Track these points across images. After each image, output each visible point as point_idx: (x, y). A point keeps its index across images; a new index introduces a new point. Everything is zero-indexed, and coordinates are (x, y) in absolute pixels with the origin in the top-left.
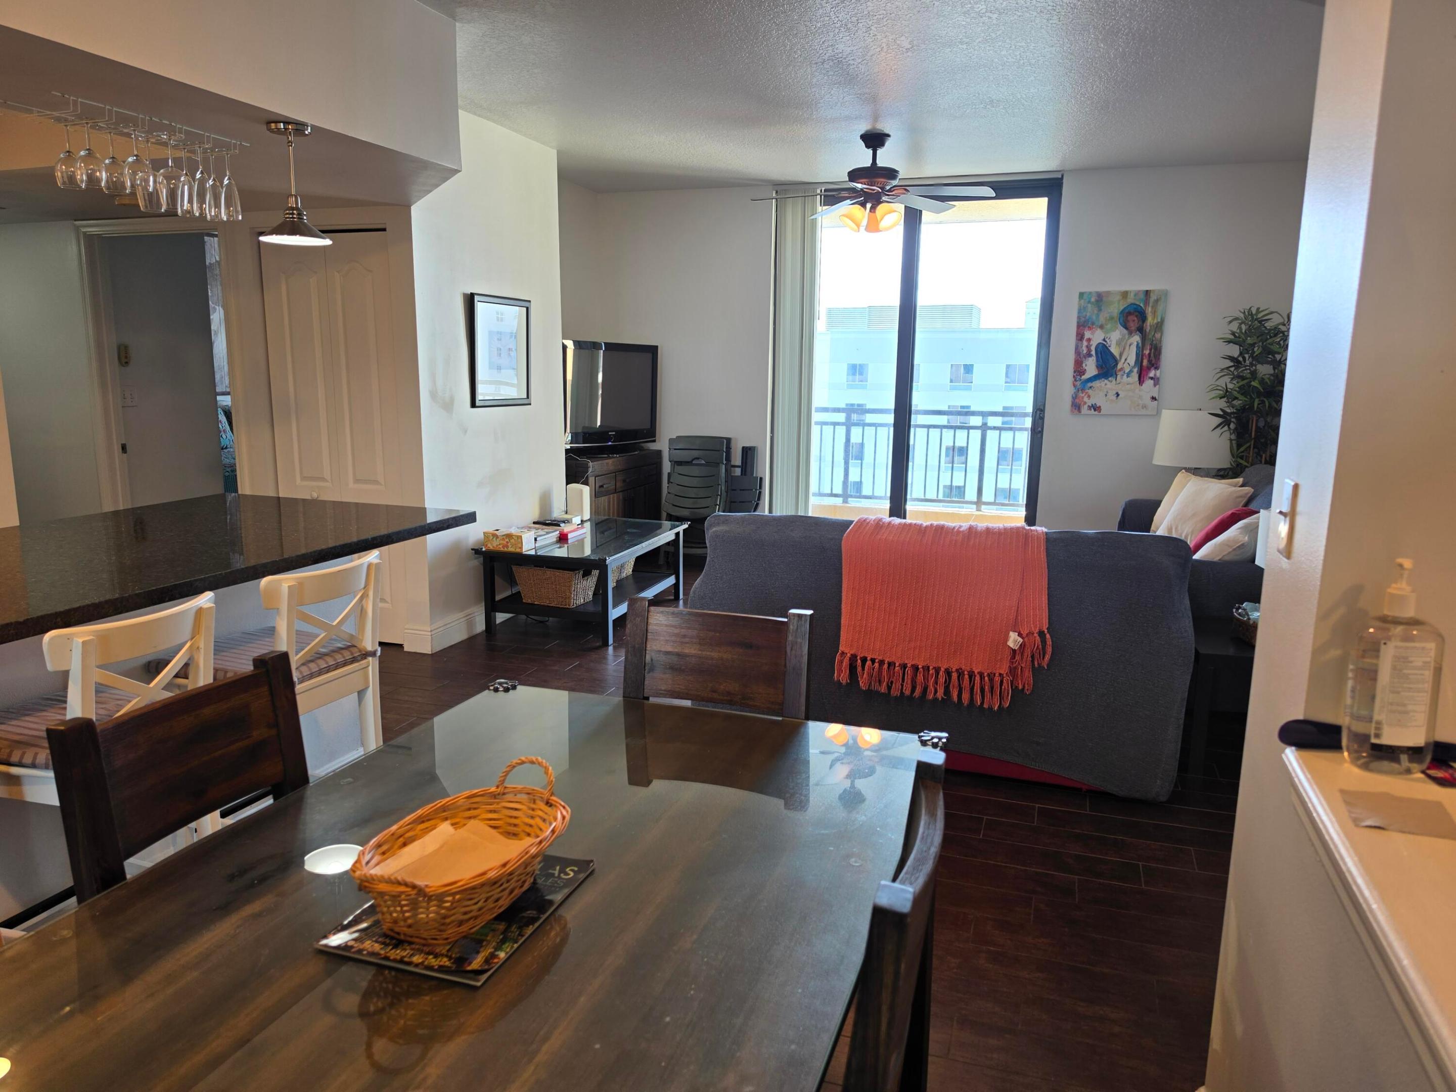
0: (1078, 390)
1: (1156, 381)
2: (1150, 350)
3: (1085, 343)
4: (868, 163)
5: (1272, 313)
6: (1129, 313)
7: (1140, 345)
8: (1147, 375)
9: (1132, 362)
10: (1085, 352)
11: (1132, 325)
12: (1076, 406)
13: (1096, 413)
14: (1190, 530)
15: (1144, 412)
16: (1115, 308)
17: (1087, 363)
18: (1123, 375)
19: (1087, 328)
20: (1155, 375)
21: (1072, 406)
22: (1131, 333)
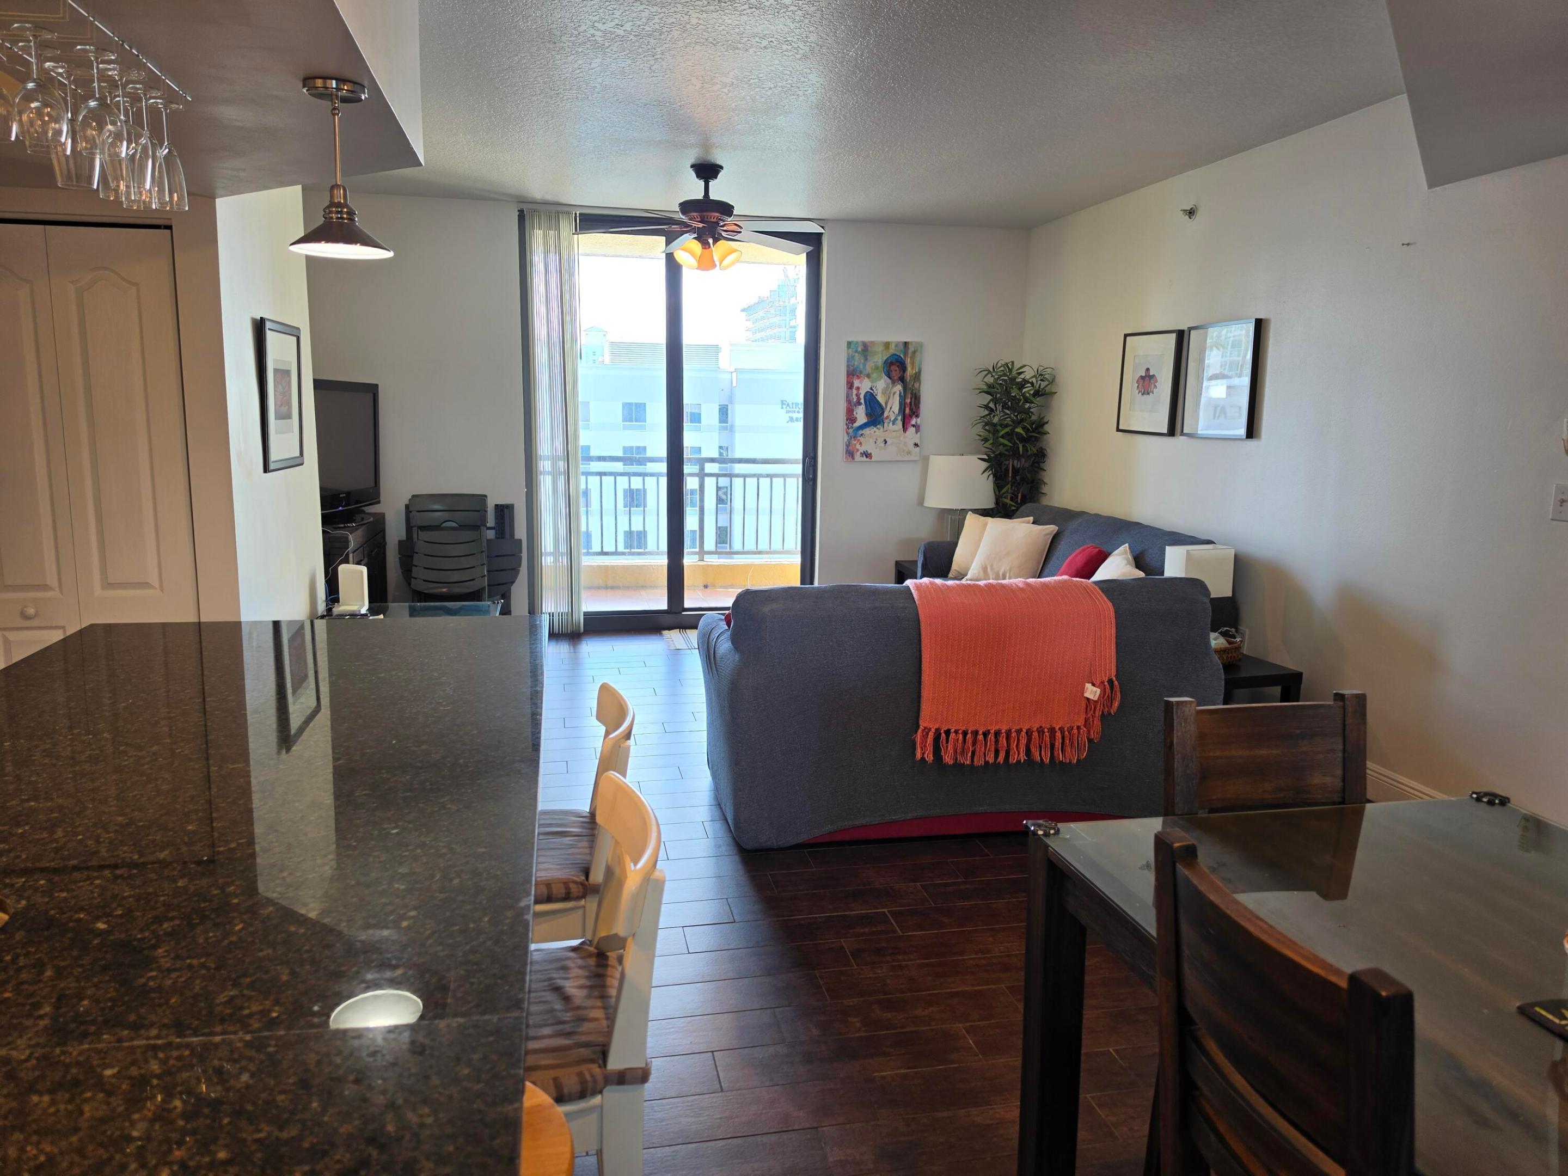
0: (851, 438)
1: (917, 427)
2: (911, 399)
3: (855, 392)
4: (700, 196)
5: (1024, 366)
6: (892, 364)
7: (902, 394)
8: (909, 422)
9: (897, 411)
10: (855, 400)
11: (894, 375)
12: (850, 454)
13: (868, 459)
14: (1008, 568)
15: (908, 458)
16: (879, 358)
17: (858, 411)
18: (889, 423)
19: (855, 377)
20: (916, 423)
21: (846, 453)
22: (894, 382)
